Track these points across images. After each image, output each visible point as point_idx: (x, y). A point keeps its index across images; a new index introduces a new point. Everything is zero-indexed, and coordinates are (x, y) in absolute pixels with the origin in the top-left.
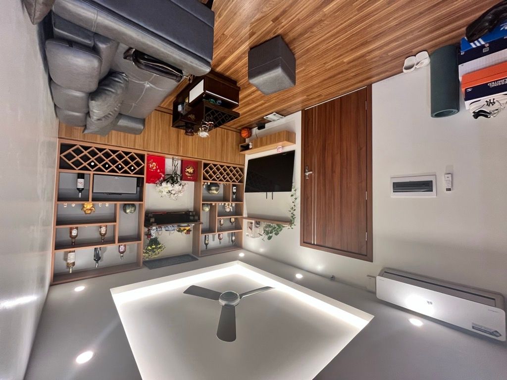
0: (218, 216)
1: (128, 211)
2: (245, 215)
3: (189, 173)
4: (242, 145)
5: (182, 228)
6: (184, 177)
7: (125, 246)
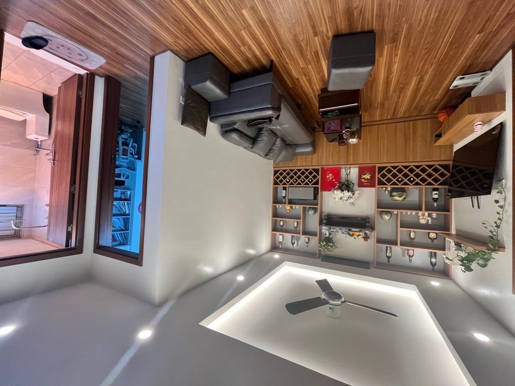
0: (401, 227)
1: (310, 213)
2: (453, 232)
3: (366, 179)
4: (436, 133)
5: (351, 233)
6: (361, 185)
7: (309, 239)
